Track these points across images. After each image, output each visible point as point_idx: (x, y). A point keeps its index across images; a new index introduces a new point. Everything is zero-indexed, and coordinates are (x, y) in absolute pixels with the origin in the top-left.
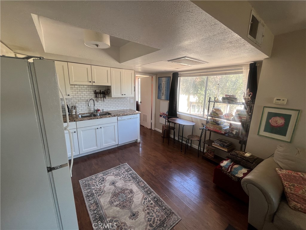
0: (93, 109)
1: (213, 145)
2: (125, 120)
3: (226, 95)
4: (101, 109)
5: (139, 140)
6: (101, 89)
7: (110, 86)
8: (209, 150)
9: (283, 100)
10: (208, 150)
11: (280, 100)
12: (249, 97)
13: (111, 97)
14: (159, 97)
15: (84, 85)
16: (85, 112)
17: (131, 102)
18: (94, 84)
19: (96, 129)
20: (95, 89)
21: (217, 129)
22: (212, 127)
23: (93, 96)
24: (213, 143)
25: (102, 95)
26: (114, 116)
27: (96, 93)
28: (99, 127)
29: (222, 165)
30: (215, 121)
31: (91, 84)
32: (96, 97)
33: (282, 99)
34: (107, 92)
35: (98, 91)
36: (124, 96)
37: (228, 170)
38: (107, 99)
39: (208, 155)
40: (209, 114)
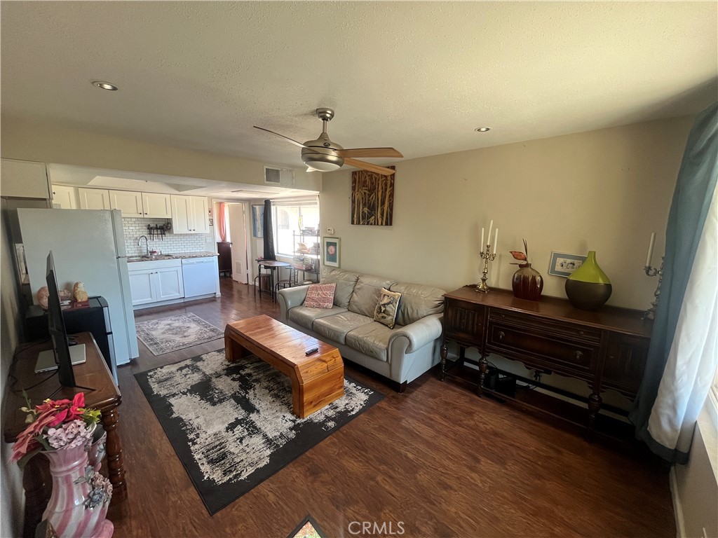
0: (146, 251)
2: (193, 263)
3: (306, 227)
4: (157, 251)
5: (219, 294)
6: (156, 223)
7: (171, 219)
9: (331, 230)
13: (172, 233)
14: (255, 235)
15: (131, 218)
16: (133, 255)
17: (208, 241)
18: (146, 216)
19: (149, 274)
20: (149, 223)
21: (300, 266)
22: (297, 264)
23: (145, 232)
25: (159, 230)
26: (177, 258)
27: (149, 228)
28: (154, 271)
31: (141, 216)
32: (150, 234)
34: (167, 227)
35: (152, 225)
36: (192, 232)
38: (167, 237)
40: (296, 250)
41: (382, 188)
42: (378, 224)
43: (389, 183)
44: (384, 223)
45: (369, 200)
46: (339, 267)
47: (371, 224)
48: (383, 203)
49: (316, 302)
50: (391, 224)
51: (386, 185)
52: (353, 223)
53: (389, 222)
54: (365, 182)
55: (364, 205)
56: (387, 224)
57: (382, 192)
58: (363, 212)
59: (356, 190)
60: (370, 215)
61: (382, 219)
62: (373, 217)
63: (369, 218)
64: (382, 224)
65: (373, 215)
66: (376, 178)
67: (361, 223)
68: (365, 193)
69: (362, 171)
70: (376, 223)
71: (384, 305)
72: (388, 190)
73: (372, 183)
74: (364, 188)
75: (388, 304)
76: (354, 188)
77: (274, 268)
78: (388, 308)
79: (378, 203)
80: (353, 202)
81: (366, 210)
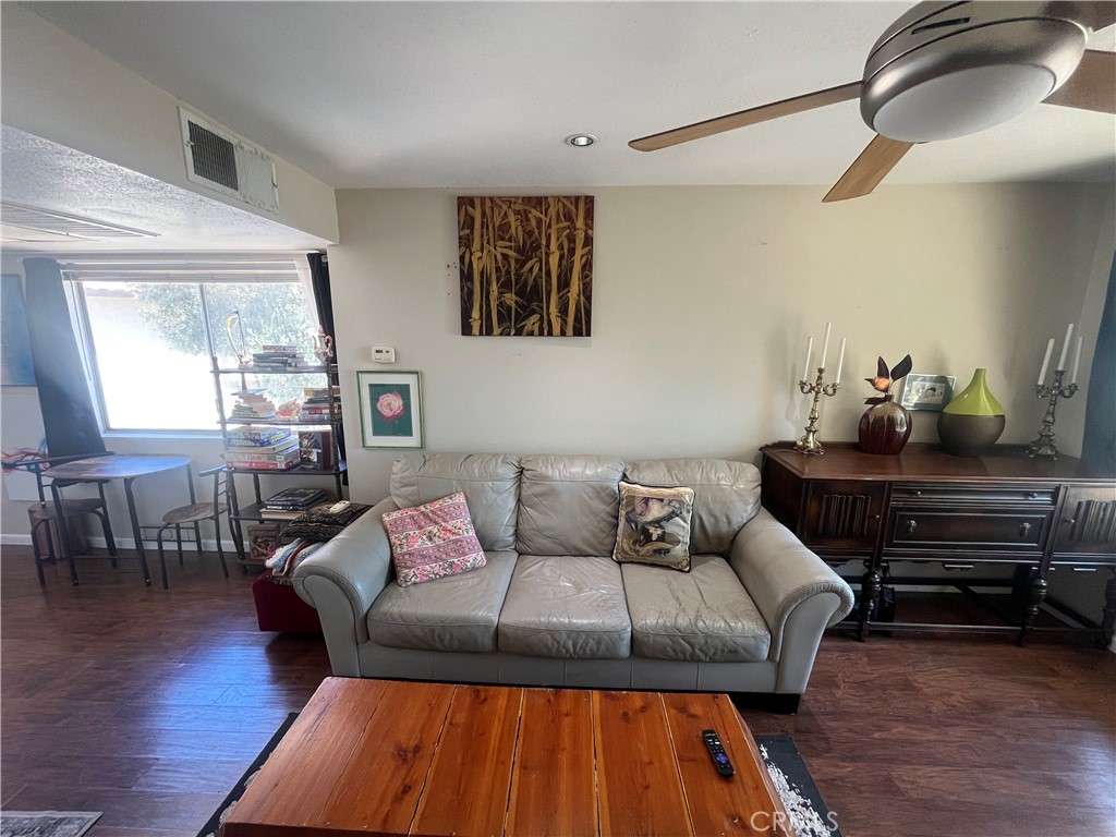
1: (264, 516)
3: (265, 348)
8: (258, 537)
9: (387, 352)
10: (255, 541)
11: (381, 352)
12: (327, 350)
21: (262, 460)
22: (246, 456)
24: (264, 510)
29: (269, 563)
30: (250, 434)
33: (384, 349)
37: (282, 571)
39: (259, 555)
40: (228, 414)
41: (561, 247)
42: (550, 334)
43: (580, 237)
44: (570, 330)
45: (518, 276)
46: (422, 447)
47: (531, 334)
48: (564, 284)
49: (437, 559)
50: (589, 334)
51: (571, 239)
52: (466, 330)
53: (582, 327)
54: (504, 227)
55: (505, 286)
56: (578, 332)
57: (562, 257)
58: (501, 304)
59: (476, 245)
60: (525, 311)
61: (565, 322)
62: (535, 318)
63: (521, 318)
64: (563, 334)
65: (533, 312)
66: (539, 222)
67: (497, 330)
68: (505, 256)
69: (491, 199)
70: (545, 330)
71: (657, 523)
72: (579, 252)
73: (529, 233)
74: (500, 243)
75: (669, 518)
76: (465, 242)
77: (102, 482)
78: (670, 528)
79: (549, 282)
80: (466, 276)
81: (511, 299)
